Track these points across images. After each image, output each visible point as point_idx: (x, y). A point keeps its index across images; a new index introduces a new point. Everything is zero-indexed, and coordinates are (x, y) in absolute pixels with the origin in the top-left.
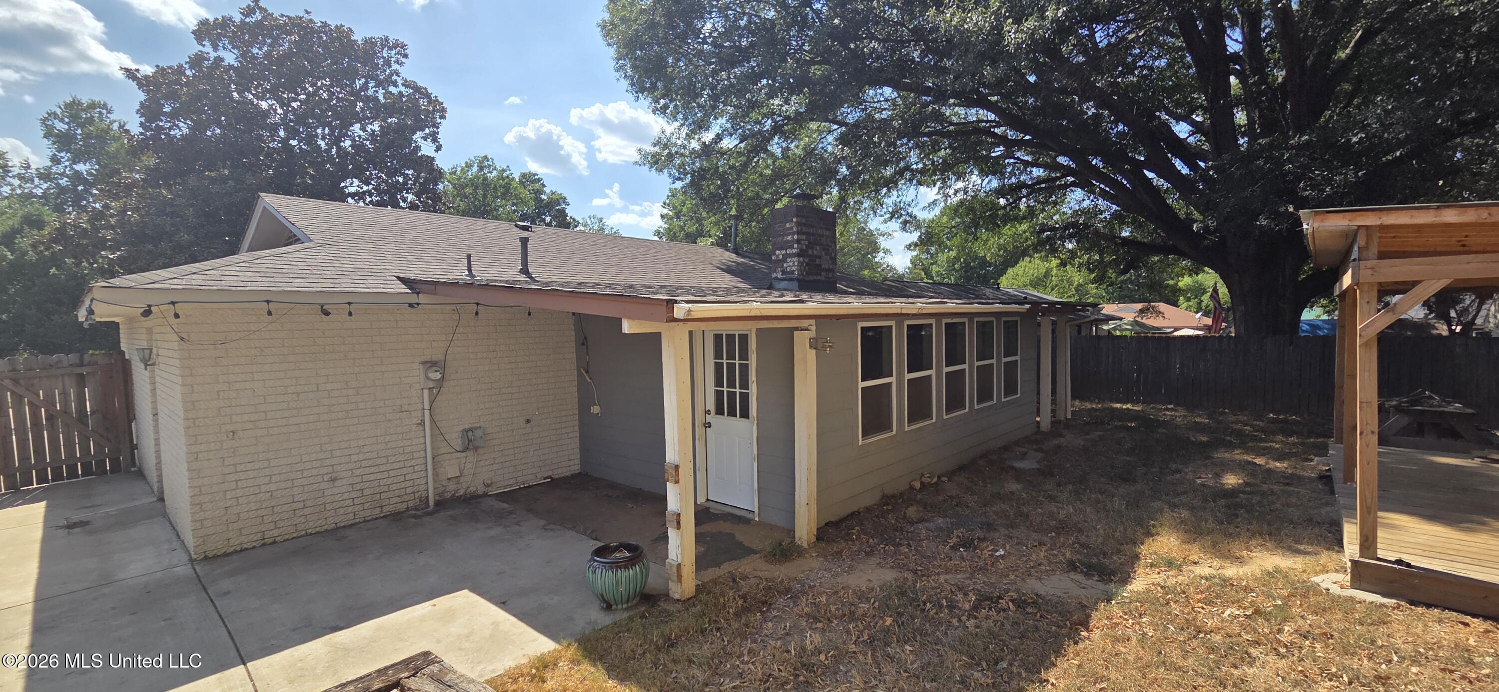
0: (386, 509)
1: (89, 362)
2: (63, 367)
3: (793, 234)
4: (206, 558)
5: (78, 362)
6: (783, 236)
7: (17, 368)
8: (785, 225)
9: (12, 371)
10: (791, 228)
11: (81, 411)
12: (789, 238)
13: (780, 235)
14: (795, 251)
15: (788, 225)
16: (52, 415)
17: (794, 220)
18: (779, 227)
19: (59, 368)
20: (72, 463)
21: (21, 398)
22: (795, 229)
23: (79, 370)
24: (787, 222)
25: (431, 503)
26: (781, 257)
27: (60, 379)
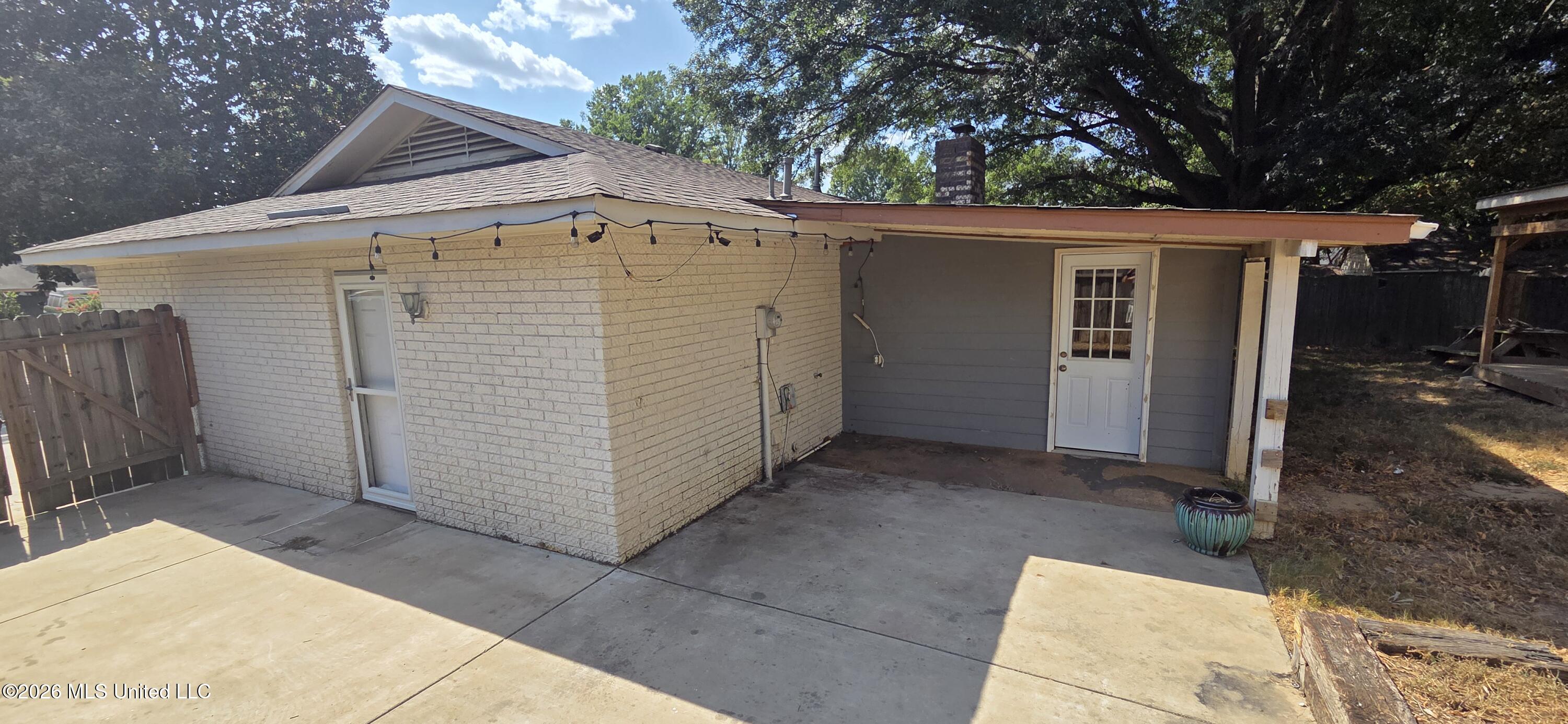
0: (739, 484)
1: (128, 322)
2: (94, 330)
3: (967, 169)
4: (627, 561)
5: (113, 322)
6: (953, 170)
7: (33, 333)
8: (955, 160)
9: (25, 337)
10: (964, 163)
11: (124, 393)
12: (960, 173)
13: (948, 170)
14: (967, 188)
15: (959, 159)
16: (87, 400)
17: (968, 153)
18: (946, 161)
19: (89, 331)
20: (120, 467)
21: (42, 375)
22: (968, 164)
23: (117, 334)
24: (959, 155)
25: (769, 473)
26: (948, 194)
27: (93, 346)
